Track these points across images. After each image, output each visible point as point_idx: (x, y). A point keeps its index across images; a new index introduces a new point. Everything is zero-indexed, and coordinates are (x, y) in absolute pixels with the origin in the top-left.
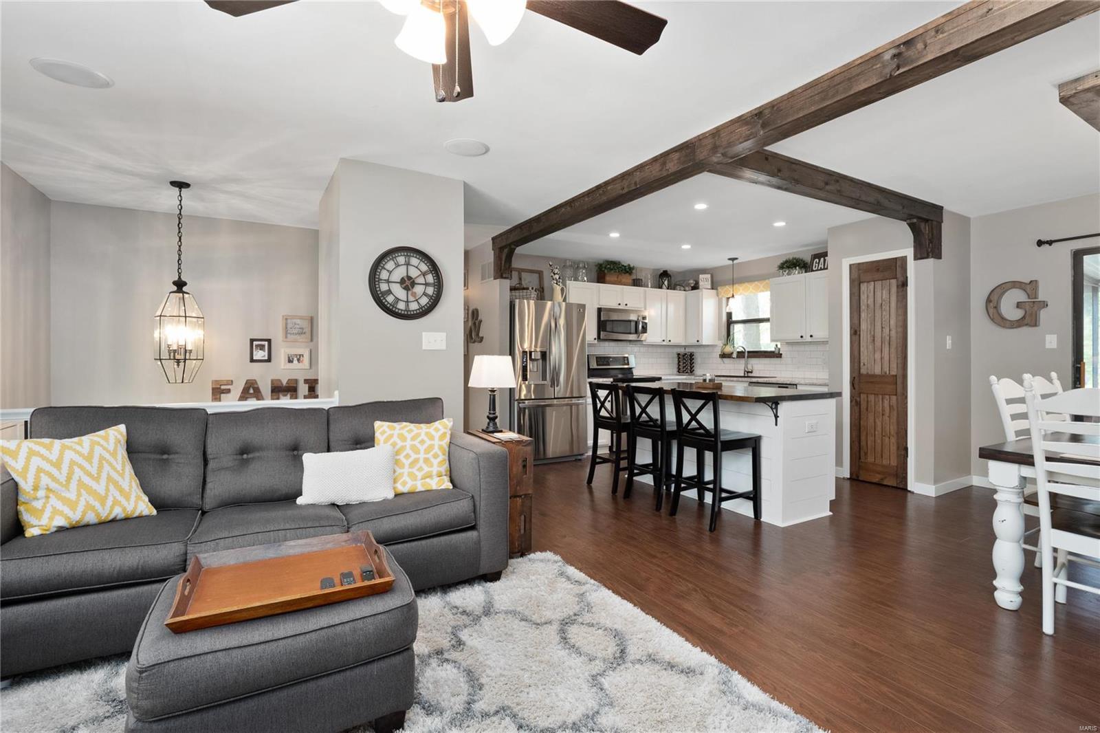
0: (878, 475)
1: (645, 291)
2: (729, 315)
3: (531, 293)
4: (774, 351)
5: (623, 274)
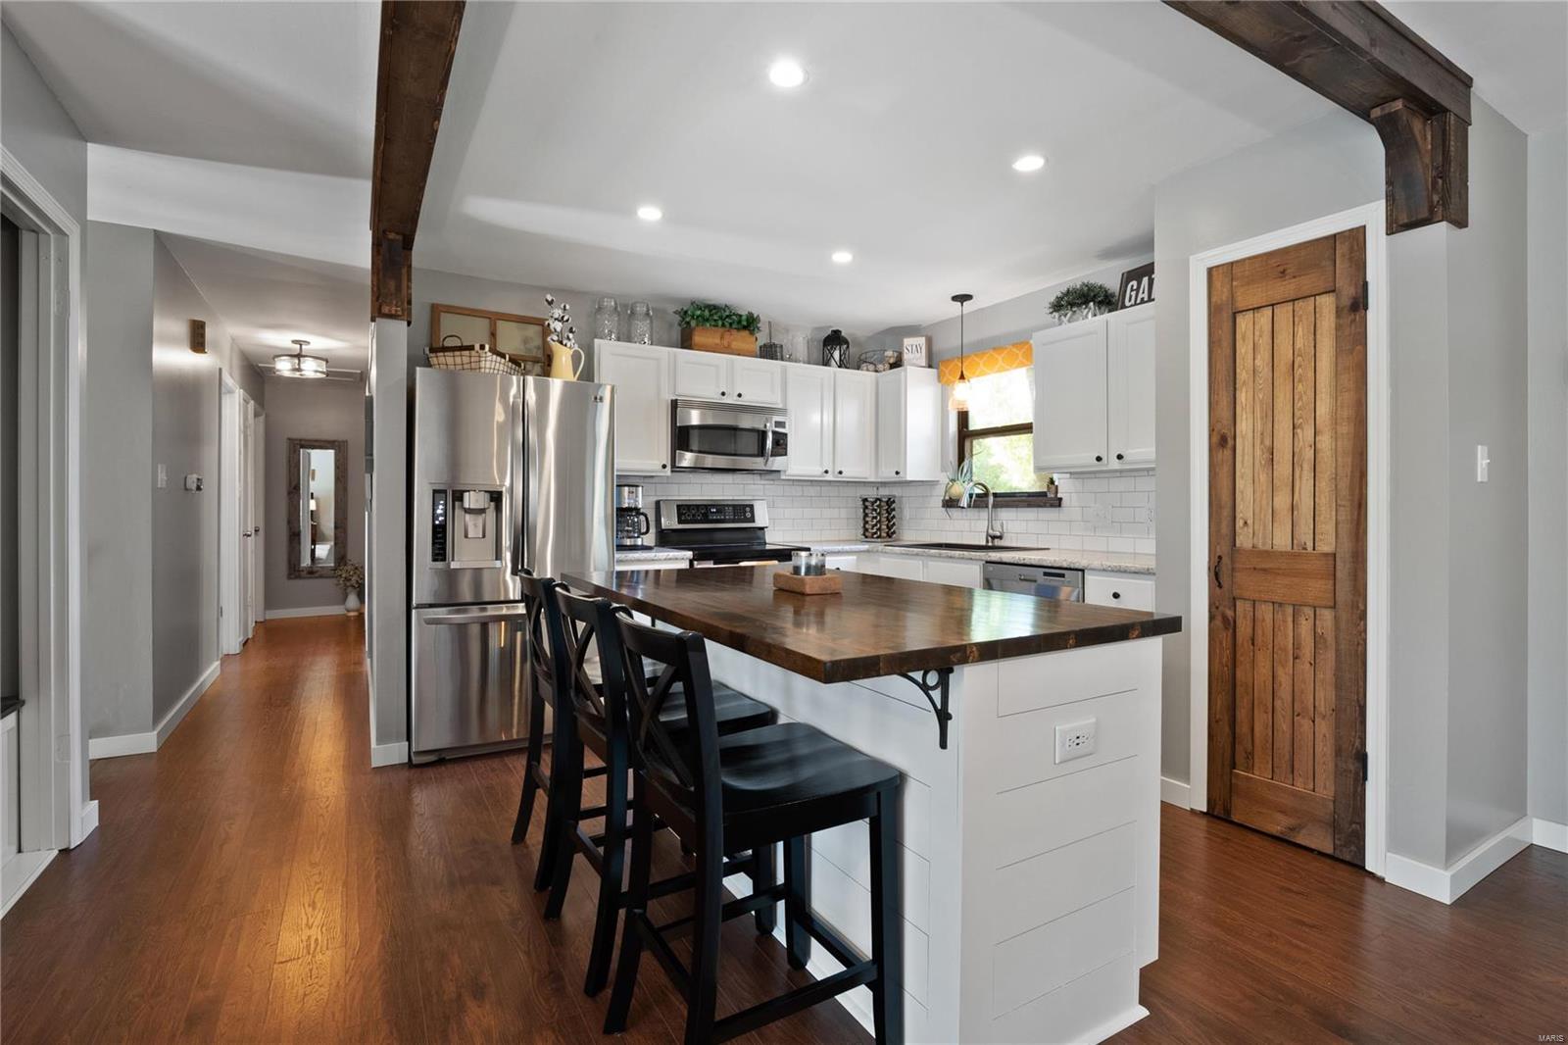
0: (1280, 817)
1: (784, 372)
2: (963, 417)
3: (480, 357)
4: (1045, 493)
5: (734, 332)
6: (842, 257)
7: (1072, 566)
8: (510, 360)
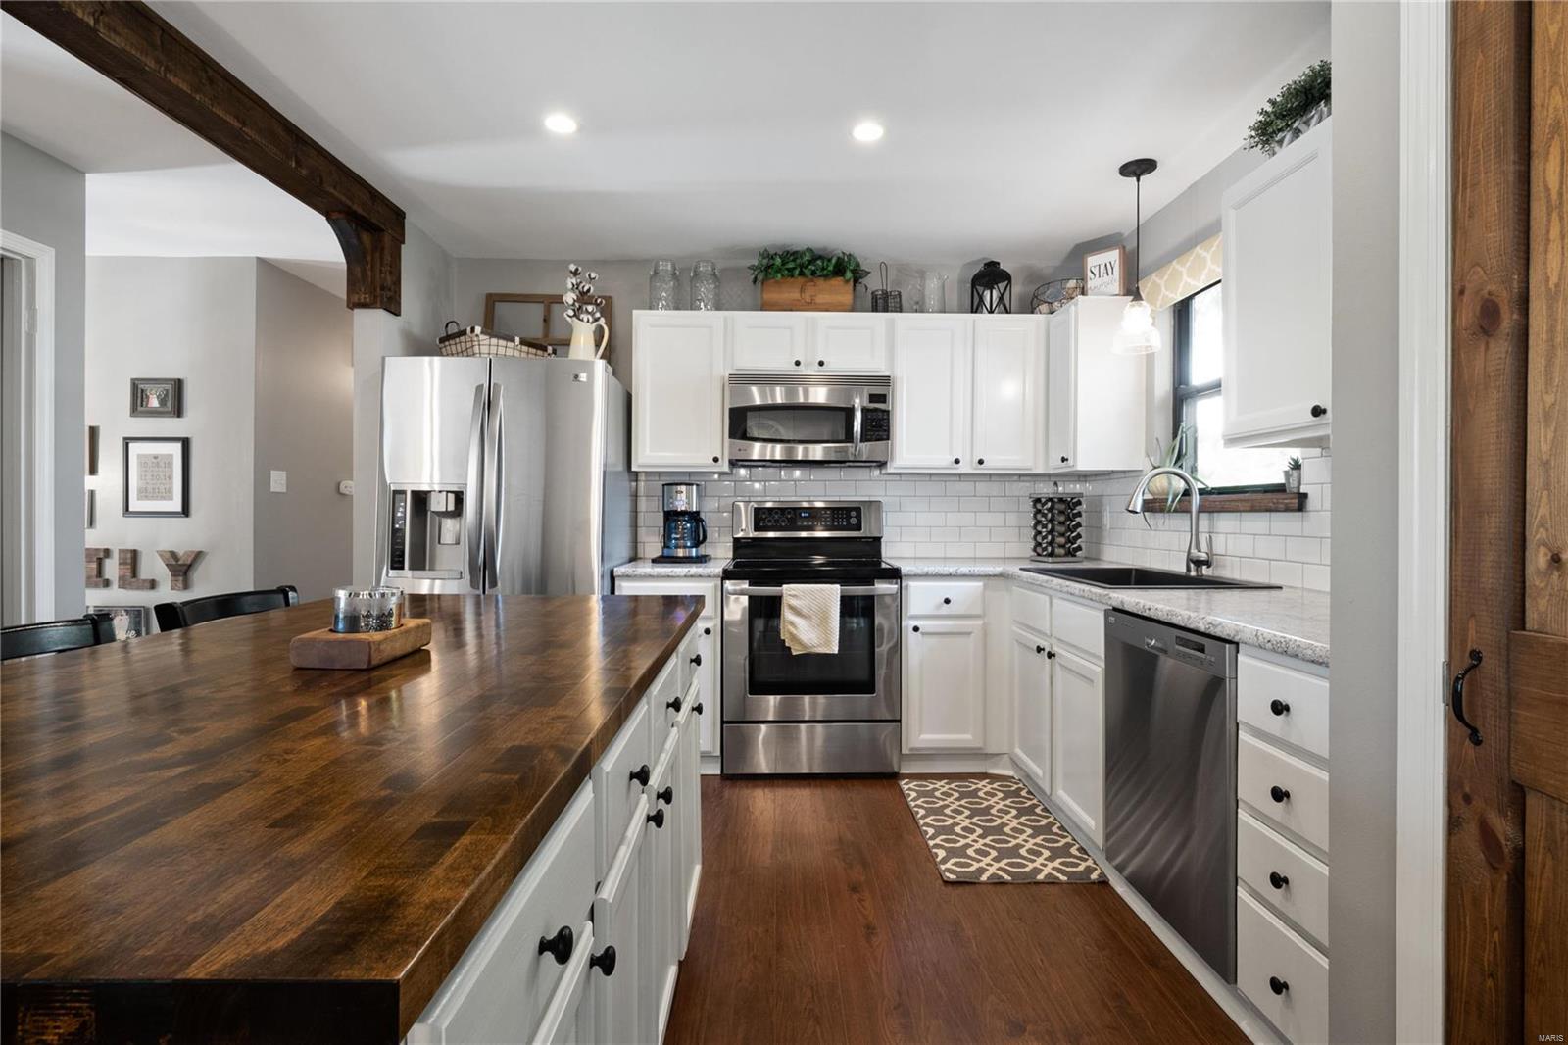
1: (892, 323)
3: (472, 341)
4: (1283, 485)
5: (821, 282)
6: (868, 132)
7: (1213, 631)
8: (522, 343)
